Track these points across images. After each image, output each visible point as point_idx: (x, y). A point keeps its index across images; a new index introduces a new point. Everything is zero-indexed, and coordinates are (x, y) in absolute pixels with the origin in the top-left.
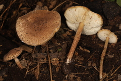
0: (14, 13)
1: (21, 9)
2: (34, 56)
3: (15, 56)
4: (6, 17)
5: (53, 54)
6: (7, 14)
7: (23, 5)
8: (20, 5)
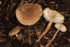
0: (8, 6)
1: (12, 3)
2: (26, 32)
3: (17, 32)
4: (4, 9)
5: (37, 30)
6: (4, 7)
7: (13, 1)
8: (12, 1)
